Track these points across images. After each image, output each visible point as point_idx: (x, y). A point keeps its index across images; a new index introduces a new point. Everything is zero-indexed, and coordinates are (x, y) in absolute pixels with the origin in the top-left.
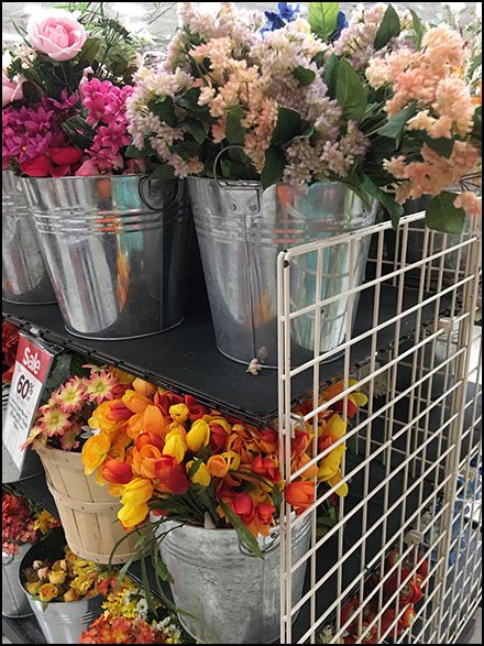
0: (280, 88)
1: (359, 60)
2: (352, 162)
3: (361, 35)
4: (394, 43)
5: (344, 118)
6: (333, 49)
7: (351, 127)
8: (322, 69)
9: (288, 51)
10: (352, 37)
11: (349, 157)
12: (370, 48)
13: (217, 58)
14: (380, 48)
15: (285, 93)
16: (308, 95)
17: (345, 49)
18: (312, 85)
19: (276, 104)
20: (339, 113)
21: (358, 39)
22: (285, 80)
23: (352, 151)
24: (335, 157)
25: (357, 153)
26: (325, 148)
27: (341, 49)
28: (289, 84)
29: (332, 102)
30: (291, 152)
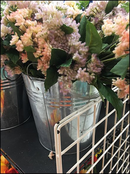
0: (54, 36)
1: (98, 18)
2: (94, 77)
3: (99, 6)
4: (115, 10)
5: (90, 53)
6: (86, 13)
7: (93, 58)
8: (79, 24)
9: (57, 16)
10: (94, 7)
11: (93, 74)
12: (103, 13)
13: (19, 19)
14: (109, 13)
15: (57, 39)
16: (69, 40)
17: (91, 13)
18: (72, 34)
19: (51, 46)
20: (87, 50)
21: (98, 8)
22: (56, 32)
23: (94, 71)
24: (84, 76)
25: (97, 72)
26: (79, 71)
27: (89, 13)
28: (59, 34)
29: (83, 44)
30: (60, 72)
